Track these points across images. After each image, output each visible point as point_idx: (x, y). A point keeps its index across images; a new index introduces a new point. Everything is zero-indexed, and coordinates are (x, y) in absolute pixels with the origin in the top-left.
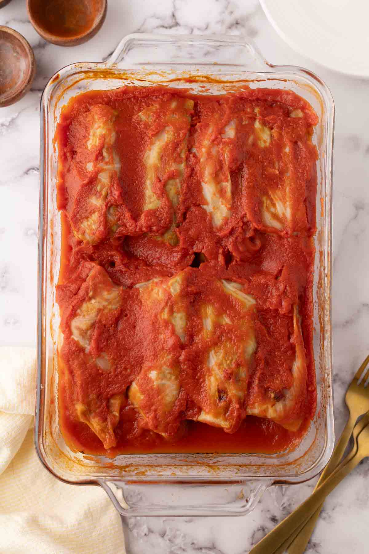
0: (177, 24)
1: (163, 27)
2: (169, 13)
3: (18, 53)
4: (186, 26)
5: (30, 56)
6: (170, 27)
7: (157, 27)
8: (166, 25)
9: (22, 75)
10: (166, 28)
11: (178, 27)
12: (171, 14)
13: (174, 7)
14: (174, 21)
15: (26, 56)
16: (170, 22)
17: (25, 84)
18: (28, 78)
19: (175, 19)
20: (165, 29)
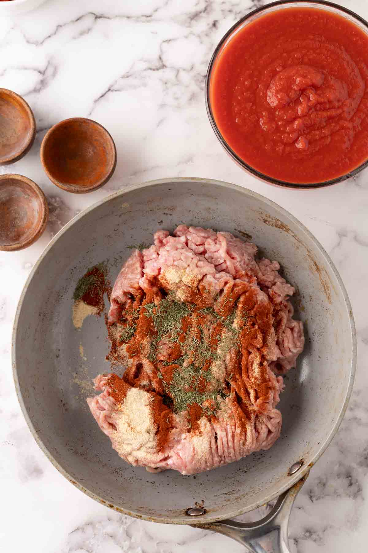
0: (164, 66)
1: (151, 69)
2: (156, 57)
3: (29, 195)
4: (172, 68)
5: (40, 197)
6: (158, 69)
7: (145, 70)
8: (153, 67)
9: (36, 215)
10: (154, 70)
11: (165, 69)
12: (158, 57)
13: (161, 51)
14: (161, 63)
15: (37, 196)
16: (157, 64)
17: (41, 224)
18: (43, 217)
19: (162, 62)
20: (152, 71)
